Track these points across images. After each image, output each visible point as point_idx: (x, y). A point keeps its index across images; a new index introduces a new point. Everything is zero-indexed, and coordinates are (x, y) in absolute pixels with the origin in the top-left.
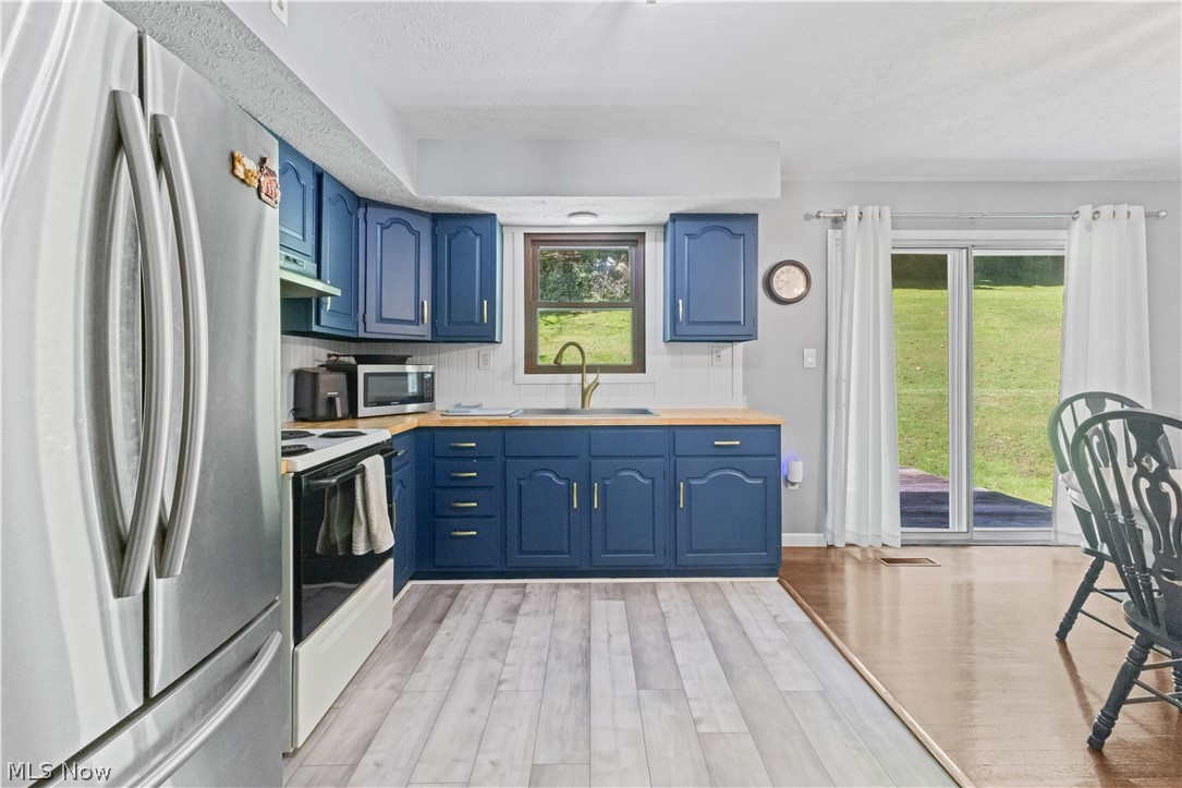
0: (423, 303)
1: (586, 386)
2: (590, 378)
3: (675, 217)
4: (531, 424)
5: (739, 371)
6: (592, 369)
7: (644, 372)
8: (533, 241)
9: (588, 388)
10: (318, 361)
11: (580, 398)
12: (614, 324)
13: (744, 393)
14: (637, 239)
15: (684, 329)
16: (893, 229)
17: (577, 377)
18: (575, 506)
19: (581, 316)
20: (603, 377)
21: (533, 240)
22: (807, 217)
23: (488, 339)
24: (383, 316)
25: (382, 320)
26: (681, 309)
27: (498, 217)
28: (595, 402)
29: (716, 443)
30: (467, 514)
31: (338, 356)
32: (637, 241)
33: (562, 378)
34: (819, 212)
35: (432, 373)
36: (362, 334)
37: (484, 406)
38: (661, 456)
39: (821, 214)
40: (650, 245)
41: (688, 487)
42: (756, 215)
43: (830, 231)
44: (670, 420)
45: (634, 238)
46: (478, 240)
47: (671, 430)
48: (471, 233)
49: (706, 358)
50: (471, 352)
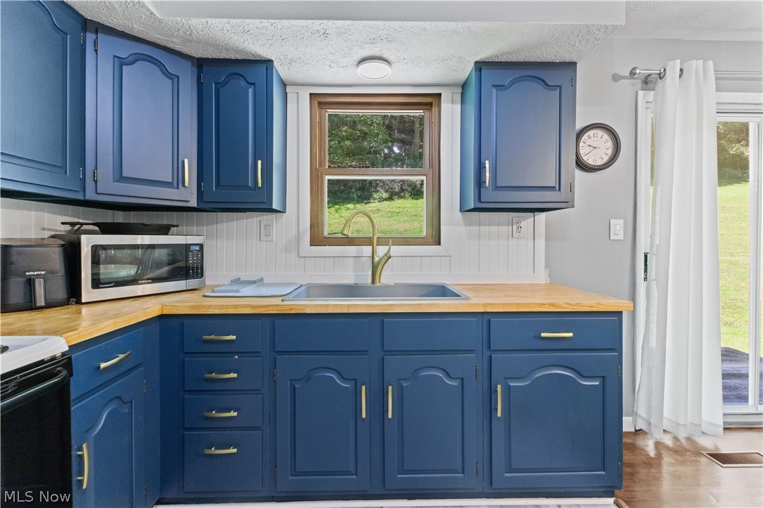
0: (183, 162)
1: (376, 259)
2: (381, 250)
3: (480, 66)
4: (308, 311)
5: (541, 243)
6: (382, 241)
7: (440, 244)
8: (320, 103)
9: (379, 262)
10: (49, 230)
11: (370, 273)
12: (394, 210)
13: (546, 267)
14: (430, 102)
15: (489, 195)
16: (717, 91)
17: (367, 250)
18: (364, 416)
19: (371, 205)
20: (396, 250)
21: (320, 101)
22: (616, 78)
23: (264, 206)
24: (125, 174)
25: (121, 178)
26: (488, 175)
27: (275, 64)
28: (386, 278)
29: (543, 335)
30: (226, 425)
31: (82, 224)
32: (431, 104)
33: (351, 250)
34: (635, 68)
35: (201, 246)
36: (91, 195)
37: (266, 281)
38: (471, 351)
39: (638, 71)
40: (445, 106)
41: (508, 391)
42: (575, 64)
43: (641, 93)
44: (485, 305)
45: (428, 100)
46: (251, 91)
47: (487, 318)
48: (243, 82)
49: (505, 229)
50: (251, 222)
